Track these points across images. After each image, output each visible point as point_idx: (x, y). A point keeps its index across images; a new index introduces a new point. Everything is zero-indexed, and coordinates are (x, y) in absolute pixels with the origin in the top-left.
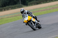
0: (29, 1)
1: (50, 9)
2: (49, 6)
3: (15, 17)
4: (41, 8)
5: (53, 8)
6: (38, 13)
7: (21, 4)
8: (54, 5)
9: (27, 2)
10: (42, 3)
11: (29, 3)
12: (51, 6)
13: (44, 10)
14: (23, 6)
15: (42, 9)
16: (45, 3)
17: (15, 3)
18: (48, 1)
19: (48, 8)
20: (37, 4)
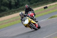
2: (12, 18)
4: (4, 20)
5: (16, 20)
6: (2, 25)
10: (5, 15)
12: (14, 18)
13: (8, 22)
15: (6, 22)
16: (8, 15)
18: (11, 13)
19: (12, 20)
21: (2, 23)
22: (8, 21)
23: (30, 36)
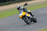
17: (5, 1)
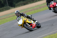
0: (16, 3)
1: (37, 9)
2: (36, 6)
3: (4, 20)
4: (28, 8)
5: (40, 8)
7: (8, 7)
8: (41, 5)
9: (14, 3)
11: (16, 5)
12: (38, 6)
14: (11, 8)
16: (32, 3)
18: (35, 1)
19: (35, 8)
20: (24, 4)
21: (26, 11)
22: (31, 9)
23: (54, 24)
